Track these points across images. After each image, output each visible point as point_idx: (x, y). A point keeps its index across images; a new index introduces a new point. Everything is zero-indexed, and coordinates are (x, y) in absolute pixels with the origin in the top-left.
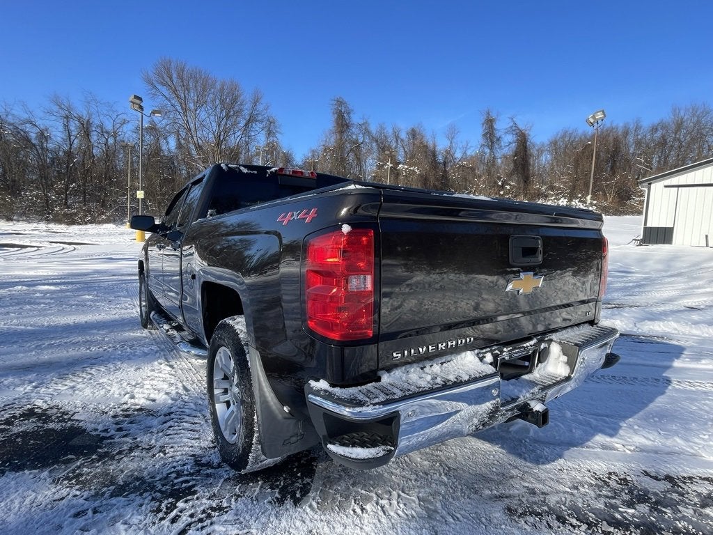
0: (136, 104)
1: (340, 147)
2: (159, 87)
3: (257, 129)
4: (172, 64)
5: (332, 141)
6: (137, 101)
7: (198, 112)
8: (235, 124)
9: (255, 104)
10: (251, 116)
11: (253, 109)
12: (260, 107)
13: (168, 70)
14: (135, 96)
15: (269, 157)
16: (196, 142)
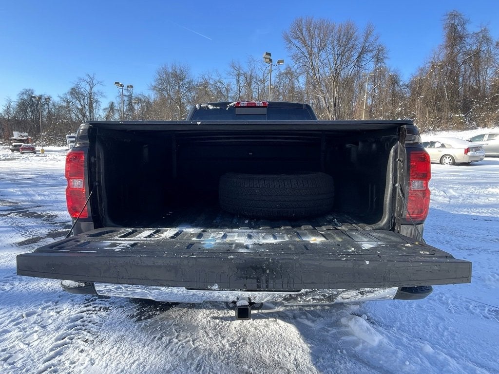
0: (267, 58)
1: (452, 60)
2: (293, 41)
3: (368, 58)
4: (303, 21)
5: (442, 56)
6: (268, 56)
7: (320, 54)
8: (349, 58)
9: (367, 37)
10: (363, 47)
11: (366, 42)
12: (371, 39)
13: (300, 27)
14: (266, 53)
15: (376, 81)
16: (318, 78)
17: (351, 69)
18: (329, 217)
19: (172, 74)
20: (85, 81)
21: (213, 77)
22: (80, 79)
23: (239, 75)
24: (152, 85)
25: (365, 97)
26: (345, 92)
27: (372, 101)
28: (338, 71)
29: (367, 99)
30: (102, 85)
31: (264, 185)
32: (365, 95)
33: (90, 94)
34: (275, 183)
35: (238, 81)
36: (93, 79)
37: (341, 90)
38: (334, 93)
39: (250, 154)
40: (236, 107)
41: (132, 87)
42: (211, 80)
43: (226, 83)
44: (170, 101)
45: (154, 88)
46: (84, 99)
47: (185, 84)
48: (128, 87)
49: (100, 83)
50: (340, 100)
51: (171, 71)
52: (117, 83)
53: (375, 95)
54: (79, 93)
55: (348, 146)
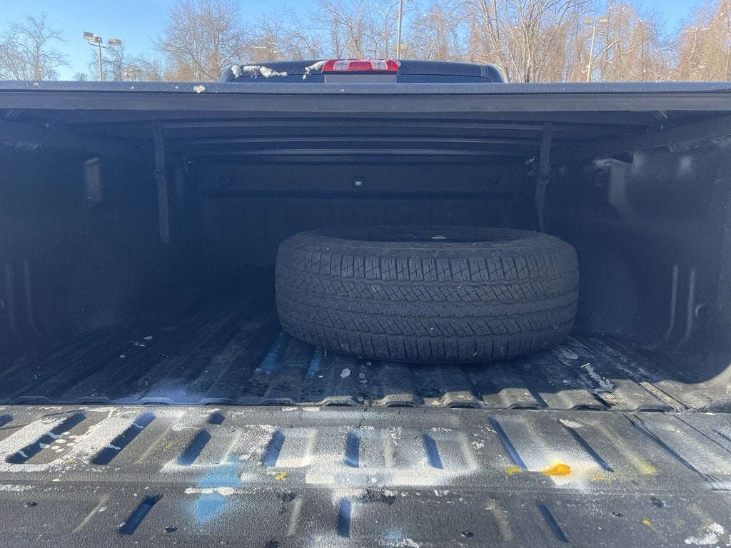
15: (610, 34)
16: (495, 29)
17: (562, 11)
18: (567, 355)
19: (201, 17)
20: (24, 30)
21: (285, 25)
22: (15, 27)
23: (337, 21)
24: (160, 40)
25: (588, 67)
26: (548, 59)
27: (603, 74)
28: (535, 14)
29: (591, 70)
30: (60, 39)
31: (393, 272)
32: (587, 64)
33: (36, 57)
34: (426, 268)
35: (335, 34)
36: (41, 26)
37: (540, 53)
38: (526, 58)
39: (358, 183)
40: (325, 73)
41: (119, 42)
42: (280, 32)
43: (310, 38)
44: (199, 74)
45: (166, 47)
46: (24, 69)
47: (228, 40)
48: (110, 42)
49: (56, 34)
50: (537, 74)
51: (199, 11)
52: (88, 35)
53: (607, 63)
54: (13, 55)
55: (600, 163)
